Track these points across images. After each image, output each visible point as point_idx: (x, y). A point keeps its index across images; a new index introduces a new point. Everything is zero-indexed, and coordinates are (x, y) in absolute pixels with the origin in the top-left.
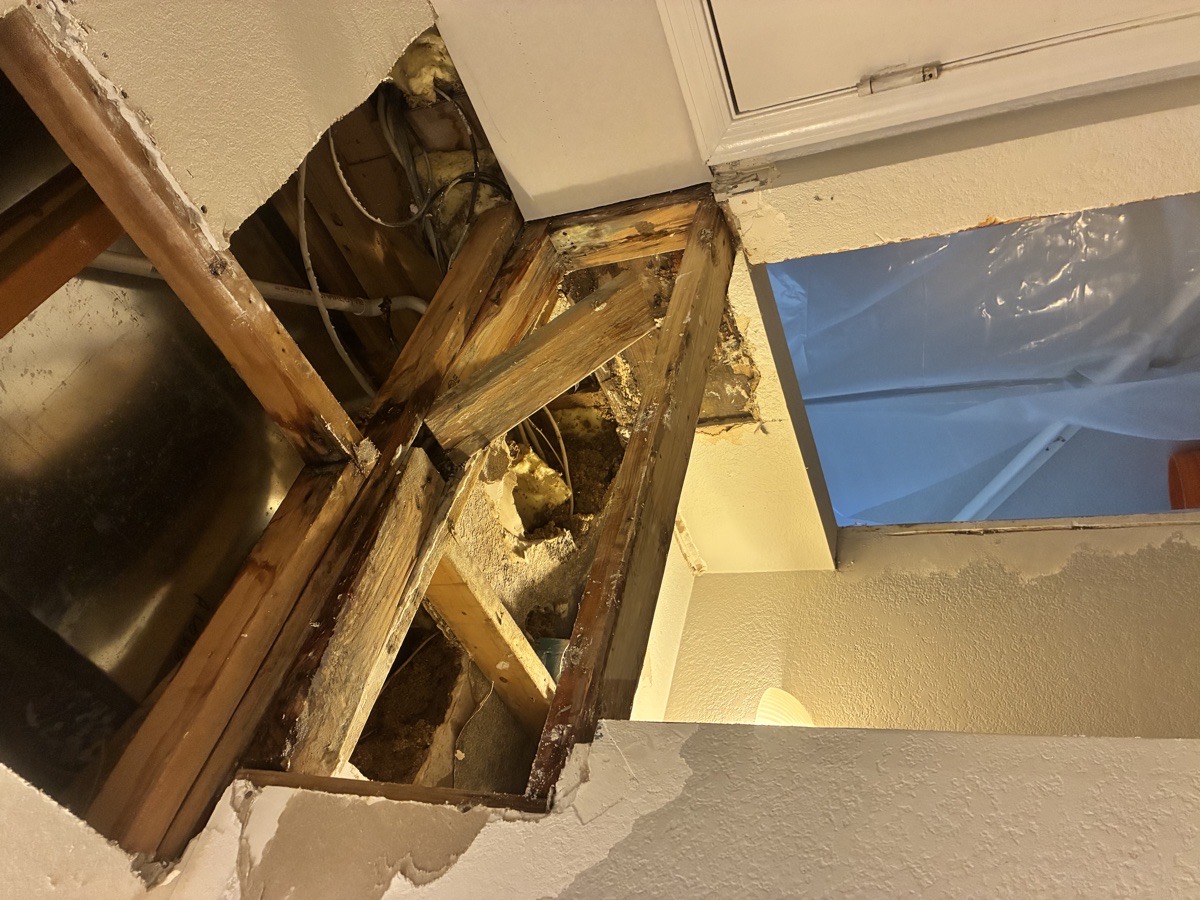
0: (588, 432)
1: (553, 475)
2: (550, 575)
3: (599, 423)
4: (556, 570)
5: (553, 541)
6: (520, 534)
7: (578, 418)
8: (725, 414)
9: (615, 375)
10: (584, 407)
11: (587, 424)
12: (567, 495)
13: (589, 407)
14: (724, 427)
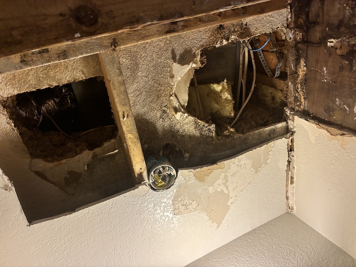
0: (272, 103)
1: (229, 100)
2: (190, 137)
3: (279, 101)
4: (194, 136)
5: (201, 123)
6: (184, 105)
7: (271, 93)
8: (346, 126)
9: (296, 73)
10: (276, 88)
11: (273, 98)
12: (230, 114)
13: (278, 89)
14: (341, 132)
